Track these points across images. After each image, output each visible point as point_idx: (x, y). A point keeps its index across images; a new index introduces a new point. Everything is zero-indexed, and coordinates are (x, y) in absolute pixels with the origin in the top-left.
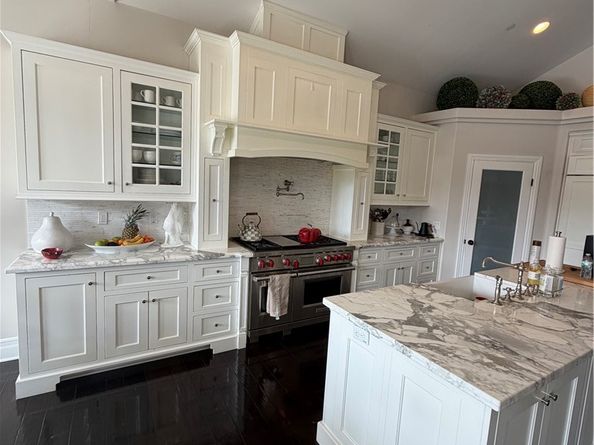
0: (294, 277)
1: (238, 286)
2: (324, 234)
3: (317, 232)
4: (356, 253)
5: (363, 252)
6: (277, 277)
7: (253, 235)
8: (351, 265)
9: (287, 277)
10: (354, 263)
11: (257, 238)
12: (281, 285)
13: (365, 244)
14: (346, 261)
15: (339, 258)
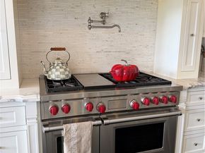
0: (99, 125)
1: (25, 135)
2: (141, 69)
3: (133, 68)
4: (183, 94)
5: (193, 92)
6: (74, 126)
7: (58, 73)
8: (177, 109)
9: (88, 125)
10: (181, 106)
11: (62, 77)
12: (80, 137)
13: (196, 84)
14: (170, 104)
15: (160, 100)
